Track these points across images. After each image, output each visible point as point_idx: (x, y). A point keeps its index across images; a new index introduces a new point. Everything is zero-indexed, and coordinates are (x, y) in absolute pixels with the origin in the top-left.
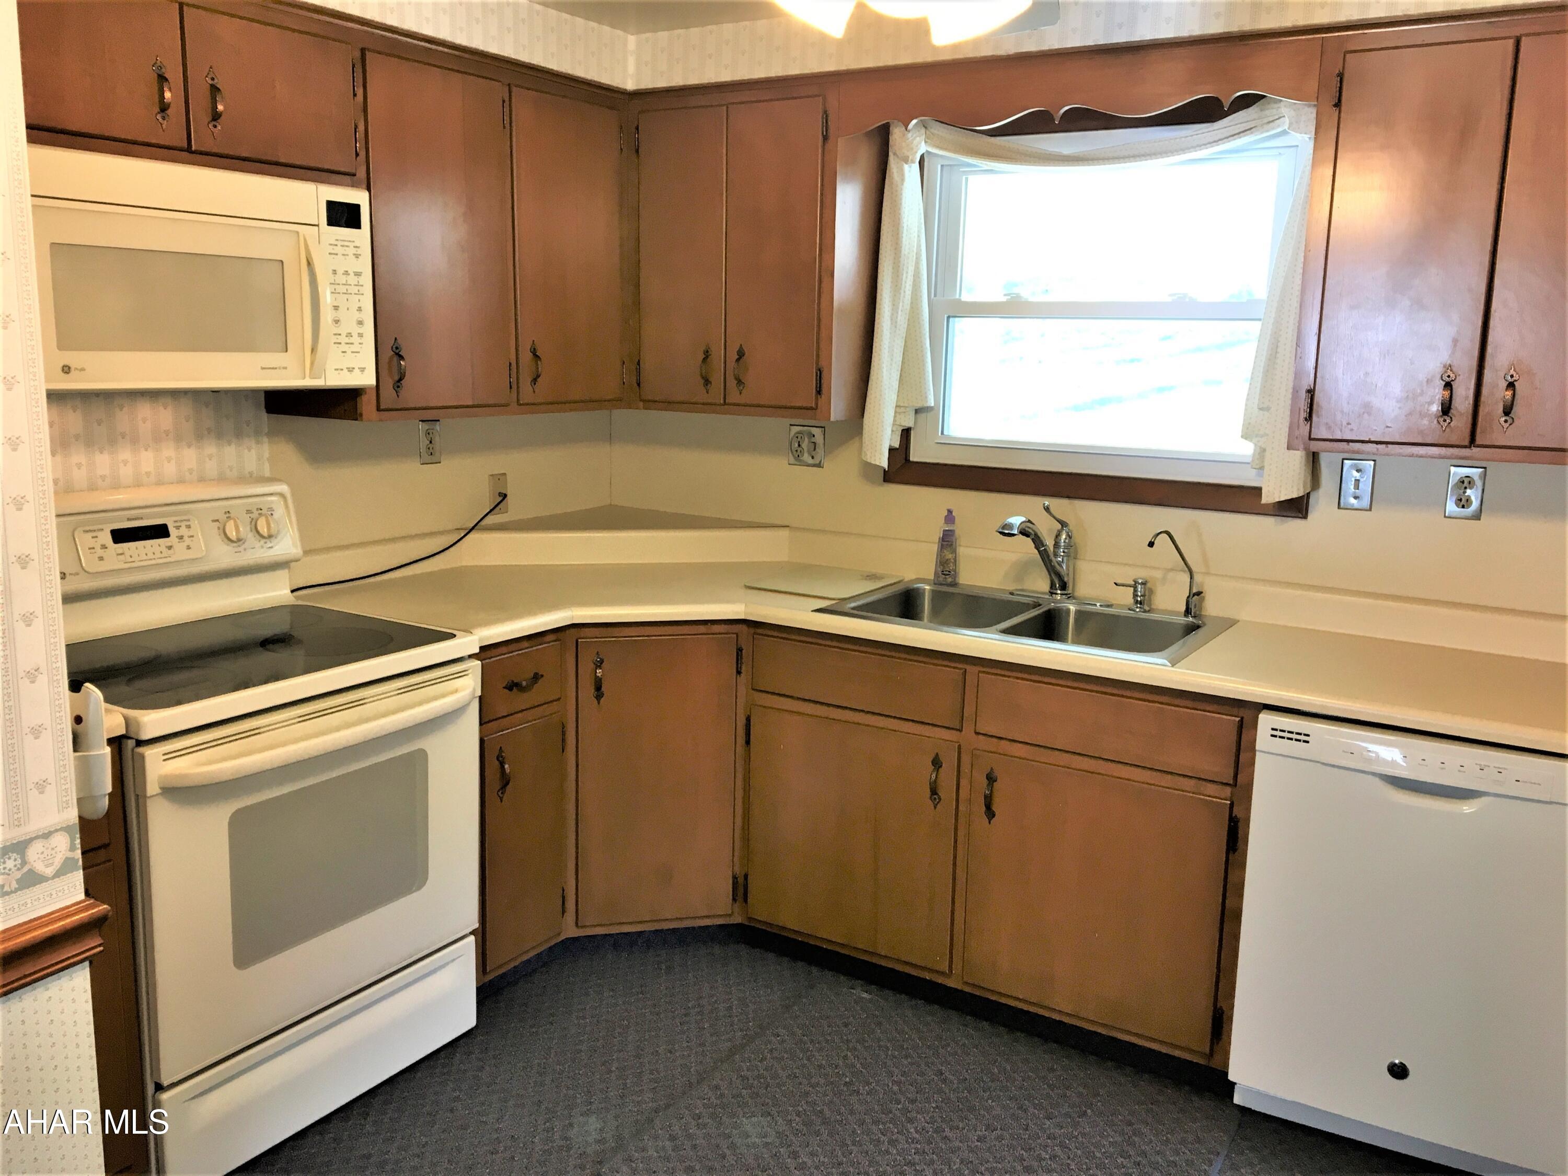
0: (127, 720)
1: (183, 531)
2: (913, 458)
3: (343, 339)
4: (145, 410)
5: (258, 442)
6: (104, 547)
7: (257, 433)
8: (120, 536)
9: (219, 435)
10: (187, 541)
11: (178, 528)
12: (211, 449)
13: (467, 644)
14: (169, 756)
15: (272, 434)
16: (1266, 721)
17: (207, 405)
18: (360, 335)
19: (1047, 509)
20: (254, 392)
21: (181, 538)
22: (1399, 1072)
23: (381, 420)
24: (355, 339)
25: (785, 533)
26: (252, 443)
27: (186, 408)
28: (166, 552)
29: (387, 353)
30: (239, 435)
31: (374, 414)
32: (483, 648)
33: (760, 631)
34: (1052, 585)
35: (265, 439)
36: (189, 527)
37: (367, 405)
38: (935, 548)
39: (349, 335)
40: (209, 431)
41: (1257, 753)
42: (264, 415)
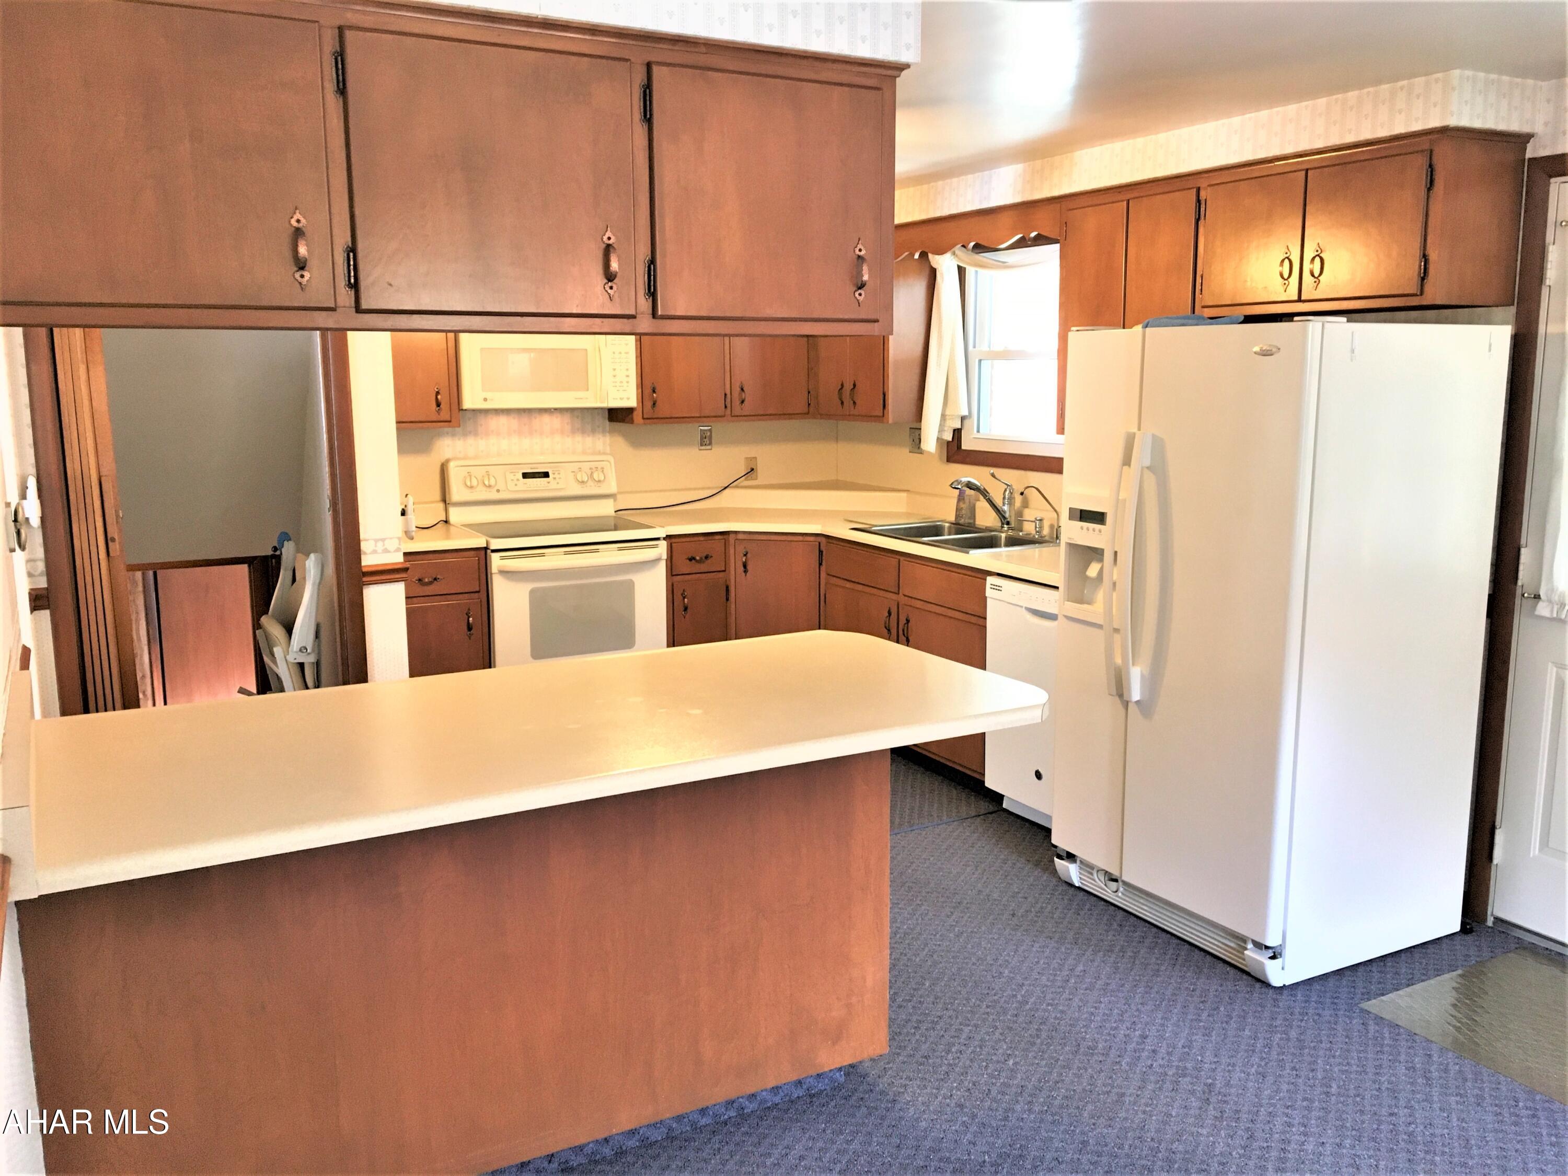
0: (487, 542)
1: (555, 476)
2: (964, 447)
3: (618, 384)
4: (546, 418)
5: (604, 436)
6: (518, 480)
7: (604, 432)
8: (525, 475)
9: (583, 432)
10: (558, 480)
11: (554, 474)
12: (579, 438)
13: (661, 532)
14: (502, 558)
15: (611, 432)
16: (990, 580)
17: (578, 417)
18: (628, 382)
19: (993, 475)
20: (602, 409)
21: (555, 478)
22: (1038, 775)
23: (645, 424)
24: (625, 384)
25: (904, 495)
26: (600, 436)
27: (567, 418)
28: (547, 484)
29: (648, 391)
30: (593, 431)
31: (642, 421)
32: (667, 536)
33: (830, 541)
34: (1003, 524)
35: (608, 434)
36: (559, 474)
37: (637, 416)
38: (956, 501)
39: (621, 382)
40: (578, 430)
41: (988, 600)
42: (607, 422)
